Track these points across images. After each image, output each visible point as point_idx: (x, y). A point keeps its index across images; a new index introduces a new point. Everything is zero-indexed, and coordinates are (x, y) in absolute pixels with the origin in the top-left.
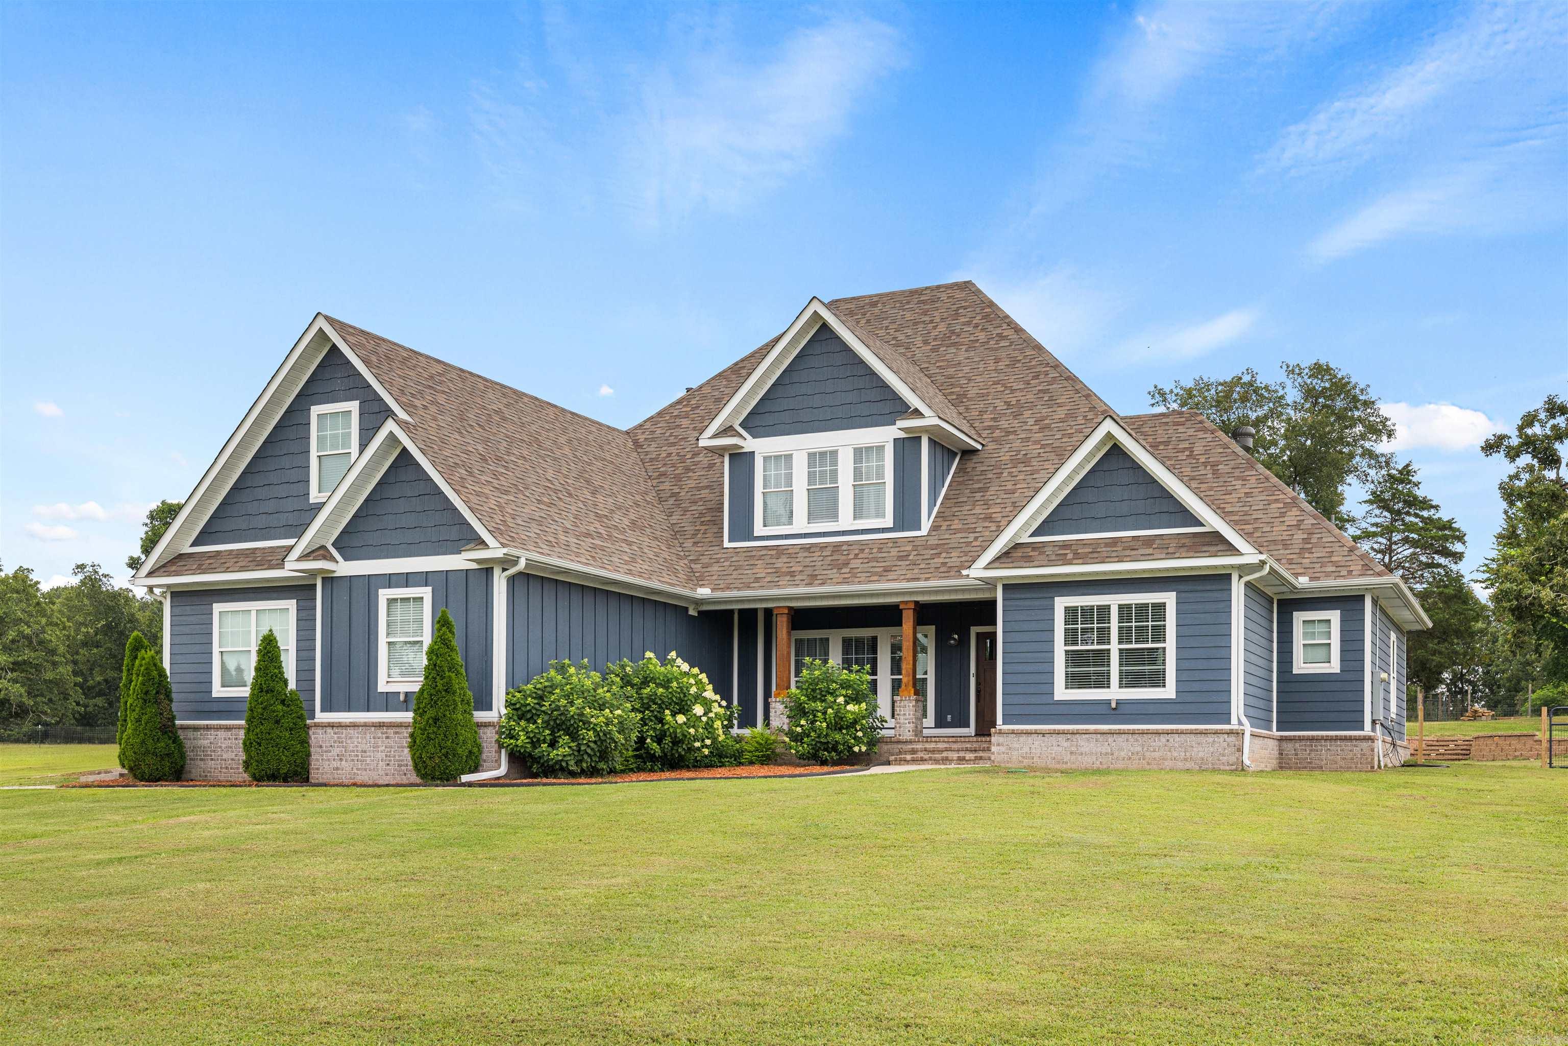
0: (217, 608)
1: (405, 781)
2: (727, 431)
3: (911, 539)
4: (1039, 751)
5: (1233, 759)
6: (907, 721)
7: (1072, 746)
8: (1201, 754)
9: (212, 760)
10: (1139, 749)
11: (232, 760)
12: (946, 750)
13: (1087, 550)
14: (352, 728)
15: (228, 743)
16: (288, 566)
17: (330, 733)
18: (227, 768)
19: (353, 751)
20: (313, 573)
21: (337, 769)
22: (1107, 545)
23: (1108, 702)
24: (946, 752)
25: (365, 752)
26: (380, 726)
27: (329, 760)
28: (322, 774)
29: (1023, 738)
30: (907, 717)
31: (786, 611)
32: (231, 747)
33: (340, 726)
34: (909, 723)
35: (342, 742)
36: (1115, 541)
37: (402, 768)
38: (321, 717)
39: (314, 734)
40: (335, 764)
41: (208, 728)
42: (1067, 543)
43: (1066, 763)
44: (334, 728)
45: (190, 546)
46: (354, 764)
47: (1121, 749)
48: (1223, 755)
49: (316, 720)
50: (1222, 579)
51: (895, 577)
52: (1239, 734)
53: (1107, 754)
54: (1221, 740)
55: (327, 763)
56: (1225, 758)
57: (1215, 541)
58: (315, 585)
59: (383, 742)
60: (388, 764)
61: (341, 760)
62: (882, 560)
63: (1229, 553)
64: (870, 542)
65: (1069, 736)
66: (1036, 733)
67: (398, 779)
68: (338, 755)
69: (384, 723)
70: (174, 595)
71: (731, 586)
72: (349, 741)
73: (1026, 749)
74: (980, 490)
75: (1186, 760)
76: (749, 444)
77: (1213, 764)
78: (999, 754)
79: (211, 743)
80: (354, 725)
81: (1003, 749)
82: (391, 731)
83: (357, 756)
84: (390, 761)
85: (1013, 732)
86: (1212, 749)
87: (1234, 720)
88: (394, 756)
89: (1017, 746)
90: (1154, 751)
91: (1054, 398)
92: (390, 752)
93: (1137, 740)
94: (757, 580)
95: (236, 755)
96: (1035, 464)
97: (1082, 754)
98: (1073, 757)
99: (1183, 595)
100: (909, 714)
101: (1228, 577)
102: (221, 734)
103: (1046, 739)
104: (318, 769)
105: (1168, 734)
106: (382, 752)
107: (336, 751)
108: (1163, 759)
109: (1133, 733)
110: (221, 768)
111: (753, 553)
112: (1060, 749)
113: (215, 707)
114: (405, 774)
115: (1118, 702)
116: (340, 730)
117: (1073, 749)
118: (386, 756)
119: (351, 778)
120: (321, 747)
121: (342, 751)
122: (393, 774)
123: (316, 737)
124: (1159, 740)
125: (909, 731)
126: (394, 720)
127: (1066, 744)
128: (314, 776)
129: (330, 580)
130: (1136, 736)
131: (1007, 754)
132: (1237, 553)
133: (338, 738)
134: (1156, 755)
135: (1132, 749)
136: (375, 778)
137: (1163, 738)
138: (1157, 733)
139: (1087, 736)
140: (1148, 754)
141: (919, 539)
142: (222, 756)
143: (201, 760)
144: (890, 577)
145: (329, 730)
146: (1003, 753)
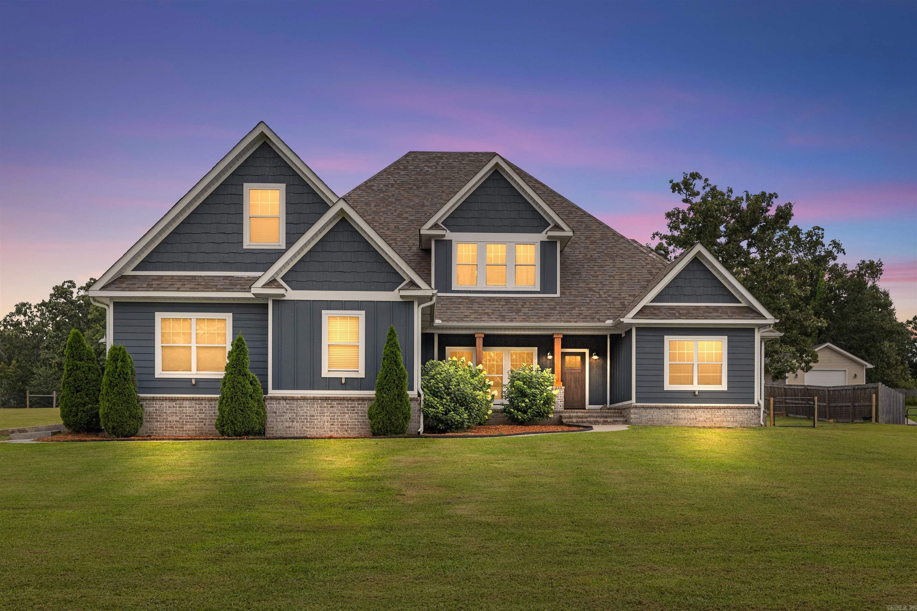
0: (159, 316)
1: (346, 435)
2: (436, 226)
3: (552, 299)
4: (657, 417)
5: (757, 421)
6: (559, 401)
7: (674, 415)
8: (741, 419)
9: (158, 421)
10: (710, 416)
11: (177, 421)
12: (590, 417)
13: (684, 312)
14: (302, 400)
15: (172, 410)
16: (254, 290)
17: (283, 404)
18: (172, 427)
19: (303, 416)
20: (267, 296)
21: (289, 427)
22: (694, 310)
23: (694, 392)
24: (589, 418)
25: (313, 416)
26: (326, 399)
27: (282, 421)
28: (277, 431)
29: (648, 411)
30: (560, 398)
31: (483, 336)
32: (176, 413)
33: (293, 399)
34: (561, 402)
35: (294, 410)
36: (698, 308)
37: (344, 426)
38: (272, 392)
39: (269, 404)
40: (287, 424)
41: (154, 399)
42: (672, 307)
43: (672, 424)
44: (287, 401)
45: (132, 271)
46: (304, 425)
47: (701, 416)
48: (752, 420)
49: (269, 395)
50: (750, 331)
51: (555, 320)
52: (758, 408)
53: (693, 419)
54: (751, 412)
55: (281, 423)
56: (753, 421)
57: (751, 311)
58: (267, 305)
59: (328, 410)
60: (332, 424)
61: (293, 421)
62: (541, 309)
63: (760, 318)
64: (527, 299)
65: (673, 410)
66: (656, 407)
67: (341, 434)
68: (290, 419)
69: (330, 397)
70: (116, 304)
71: (451, 319)
72: (299, 409)
73: (650, 416)
74: (576, 274)
75: (734, 422)
76: (449, 235)
77: (747, 424)
78: (635, 419)
79: (156, 410)
80: (304, 399)
81: (637, 416)
82: (335, 403)
83: (306, 419)
84: (334, 422)
85: (643, 407)
86: (746, 417)
87: (756, 402)
88: (338, 419)
89: (645, 414)
90: (718, 417)
91: (589, 226)
92: (334, 416)
93: (709, 412)
94: (466, 316)
95: (180, 419)
96: (600, 261)
97: (680, 419)
98: (676, 420)
99: (731, 338)
100: (561, 397)
101: (753, 330)
102: (166, 404)
103: (661, 411)
104: (273, 428)
105: (725, 408)
106: (327, 416)
107: (288, 416)
108: (722, 422)
109: (707, 408)
110: (166, 427)
111: (454, 300)
112: (669, 416)
113: (157, 385)
114: (347, 431)
115: (699, 392)
116: (292, 402)
117: (676, 416)
118: (331, 419)
119: (301, 434)
120: (275, 413)
121: (293, 416)
122: (337, 431)
123: (270, 406)
124: (720, 412)
125: (561, 406)
126: (345, 396)
127: (671, 414)
128: (269, 432)
129: (279, 302)
130: (708, 410)
131: (640, 419)
132: (763, 318)
133: (290, 407)
134: (718, 419)
135: (706, 416)
136: (322, 433)
137: (722, 411)
138: (720, 408)
139: (683, 409)
140: (714, 419)
141: (556, 299)
142: (167, 419)
143: (148, 422)
144: (553, 320)
145: (282, 402)
146: (637, 418)
